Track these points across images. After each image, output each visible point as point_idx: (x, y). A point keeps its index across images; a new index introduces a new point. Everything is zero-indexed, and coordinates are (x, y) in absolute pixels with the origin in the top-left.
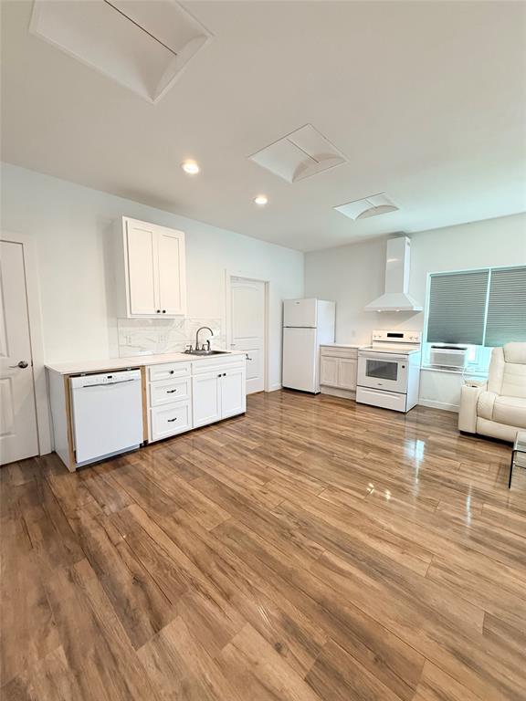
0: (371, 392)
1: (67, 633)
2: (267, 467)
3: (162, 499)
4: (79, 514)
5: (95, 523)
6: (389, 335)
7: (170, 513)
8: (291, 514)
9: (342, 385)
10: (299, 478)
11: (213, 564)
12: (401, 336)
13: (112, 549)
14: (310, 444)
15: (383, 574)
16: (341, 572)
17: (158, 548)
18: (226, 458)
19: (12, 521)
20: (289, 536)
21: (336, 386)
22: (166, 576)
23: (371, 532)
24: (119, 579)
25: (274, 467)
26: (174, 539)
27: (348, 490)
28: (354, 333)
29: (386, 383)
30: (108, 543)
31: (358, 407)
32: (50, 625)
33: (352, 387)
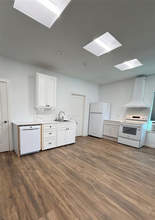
0: (124, 139)
1: (18, 208)
2: (83, 163)
3: (47, 169)
4: (21, 171)
5: (26, 174)
6: (133, 117)
7: (49, 175)
8: (92, 181)
9: (112, 136)
10: (95, 168)
11: (64, 194)
12: (139, 117)
13: (31, 183)
14: (99, 156)
15: (130, 210)
16: (113, 206)
17: (46, 186)
18: (68, 158)
19: (2, 170)
20: (92, 189)
21: (110, 136)
22: (48, 195)
23: (125, 193)
24: (33, 193)
25: (86, 163)
26: (51, 184)
27: (115, 175)
28: (118, 116)
29: (131, 136)
30: (30, 182)
31: (118, 144)
32: (13, 204)
33: (116, 137)
